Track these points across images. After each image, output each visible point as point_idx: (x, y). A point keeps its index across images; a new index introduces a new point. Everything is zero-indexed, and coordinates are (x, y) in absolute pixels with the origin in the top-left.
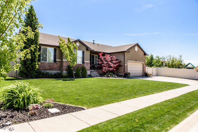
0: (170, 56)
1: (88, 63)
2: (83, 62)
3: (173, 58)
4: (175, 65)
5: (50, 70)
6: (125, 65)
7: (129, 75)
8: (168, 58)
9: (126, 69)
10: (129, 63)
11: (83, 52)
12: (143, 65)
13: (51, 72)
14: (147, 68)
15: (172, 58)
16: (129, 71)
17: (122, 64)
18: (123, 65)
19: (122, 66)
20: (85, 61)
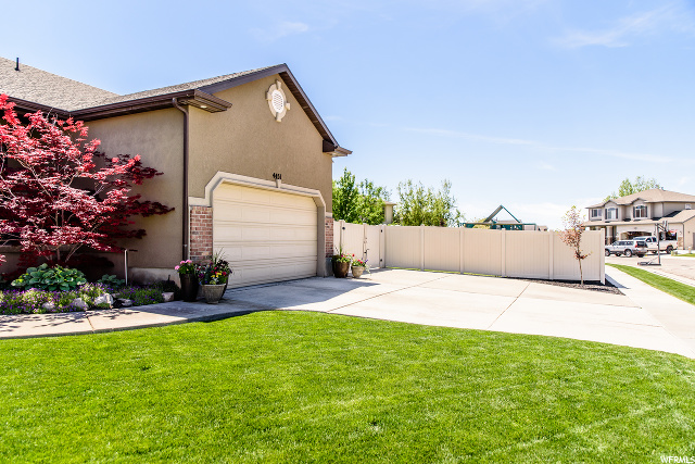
0: (410, 183)
3: (420, 192)
4: (428, 216)
6: (192, 201)
7: (223, 279)
8: (403, 191)
9: (195, 237)
10: (221, 194)
12: (319, 210)
14: (337, 225)
15: (415, 191)
16: (221, 252)
17: (167, 193)
18: (177, 203)
19: (164, 210)
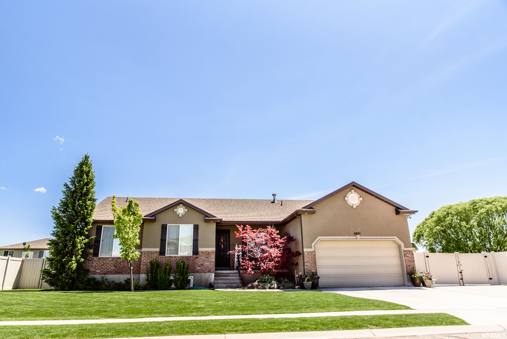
1: (208, 253)
2: (196, 252)
5: (117, 273)
6: (305, 250)
11: (196, 228)
12: (399, 247)
13: (119, 278)
20: (200, 249)
